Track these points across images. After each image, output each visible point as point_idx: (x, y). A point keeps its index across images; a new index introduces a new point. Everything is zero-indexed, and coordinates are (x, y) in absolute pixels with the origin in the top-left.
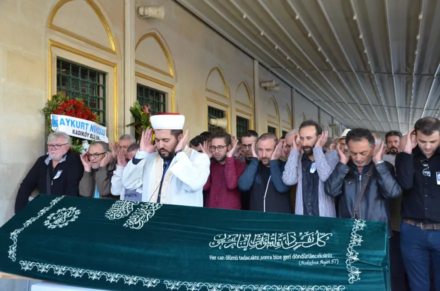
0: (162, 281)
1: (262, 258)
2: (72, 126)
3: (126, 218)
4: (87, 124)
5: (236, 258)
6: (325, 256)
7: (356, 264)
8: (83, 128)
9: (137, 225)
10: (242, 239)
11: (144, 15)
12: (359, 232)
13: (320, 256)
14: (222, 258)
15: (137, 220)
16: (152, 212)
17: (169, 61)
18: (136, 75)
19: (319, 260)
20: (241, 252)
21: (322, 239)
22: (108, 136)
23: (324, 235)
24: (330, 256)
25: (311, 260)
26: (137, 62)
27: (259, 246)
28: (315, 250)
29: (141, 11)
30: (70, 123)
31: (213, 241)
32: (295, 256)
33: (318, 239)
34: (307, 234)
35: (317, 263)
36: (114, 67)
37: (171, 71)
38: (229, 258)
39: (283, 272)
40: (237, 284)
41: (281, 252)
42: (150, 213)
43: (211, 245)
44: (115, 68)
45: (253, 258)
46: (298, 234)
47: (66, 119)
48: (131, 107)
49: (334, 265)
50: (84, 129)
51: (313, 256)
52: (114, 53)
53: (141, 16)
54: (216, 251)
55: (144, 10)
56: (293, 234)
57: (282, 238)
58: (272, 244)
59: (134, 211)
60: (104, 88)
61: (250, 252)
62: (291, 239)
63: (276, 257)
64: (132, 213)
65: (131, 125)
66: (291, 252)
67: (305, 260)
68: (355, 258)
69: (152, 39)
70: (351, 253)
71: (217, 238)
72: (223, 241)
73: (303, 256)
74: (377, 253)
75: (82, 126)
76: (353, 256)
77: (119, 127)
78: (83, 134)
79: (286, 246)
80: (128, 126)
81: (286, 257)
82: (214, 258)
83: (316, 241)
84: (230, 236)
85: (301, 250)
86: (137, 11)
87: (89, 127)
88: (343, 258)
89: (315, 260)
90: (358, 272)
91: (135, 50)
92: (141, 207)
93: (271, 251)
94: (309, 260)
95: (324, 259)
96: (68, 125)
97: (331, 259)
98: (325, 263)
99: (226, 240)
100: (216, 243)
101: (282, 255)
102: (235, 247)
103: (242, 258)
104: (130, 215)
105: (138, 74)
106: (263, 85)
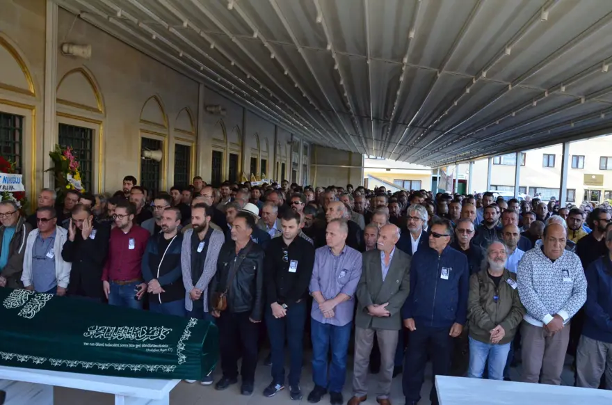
0: (48, 359)
1: (121, 346)
3: (22, 307)
5: (102, 345)
6: (163, 346)
7: (183, 352)
9: (29, 315)
10: (109, 330)
11: (68, 53)
12: (190, 329)
13: (160, 346)
14: (93, 344)
15: (30, 309)
16: (43, 302)
17: (98, 97)
18: (57, 115)
19: (159, 348)
20: (106, 341)
21: (164, 334)
22: (24, 182)
23: (167, 330)
24: (167, 346)
25: (154, 348)
26: (58, 100)
27: (119, 337)
28: (157, 342)
29: (65, 48)
31: (87, 331)
32: (144, 346)
33: (161, 334)
34: (155, 328)
35: (158, 351)
36: (32, 110)
37: (99, 106)
38: (98, 344)
39: (135, 356)
40: (103, 363)
41: (134, 342)
42: (42, 303)
43: (85, 335)
44: (34, 111)
45: (115, 345)
46: (149, 328)
48: (51, 152)
49: (169, 352)
51: (155, 346)
52: (33, 95)
53: (65, 53)
54: (88, 340)
55: (68, 48)
56: (145, 329)
57: (137, 331)
58: (128, 336)
59: (28, 301)
60: (20, 131)
61: (113, 341)
62: (143, 333)
63: (131, 346)
64: (26, 302)
65: (50, 170)
66: (141, 342)
67: (150, 348)
68: (183, 348)
69: (79, 75)
70: (181, 345)
71: (91, 329)
72: (94, 332)
73: (149, 346)
74: (197, 345)
76: (181, 347)
77: (38, 171)
79: (138, 338)
80: (46, 171)
81: (137, 346)
82: (87, 344)
83: (159, 335)
84: (100, 328)
85: (148, 342)
86: (61, 47)
88: (175, 348)
89: (157, 348)
90: (184, 357)
91: (57, 88)
92: (35, 297)
93: (128, 341)
94: (153, 348)
95: (163, 348)
97: (167, 348)
98: (164, 351)
99: (97, 331)
100: (89, 334)
101: (135, 344)
102: (103, 337)
103: (107, 345)
104: (25, 304)
105: (58, 114)
106: (208, 109)
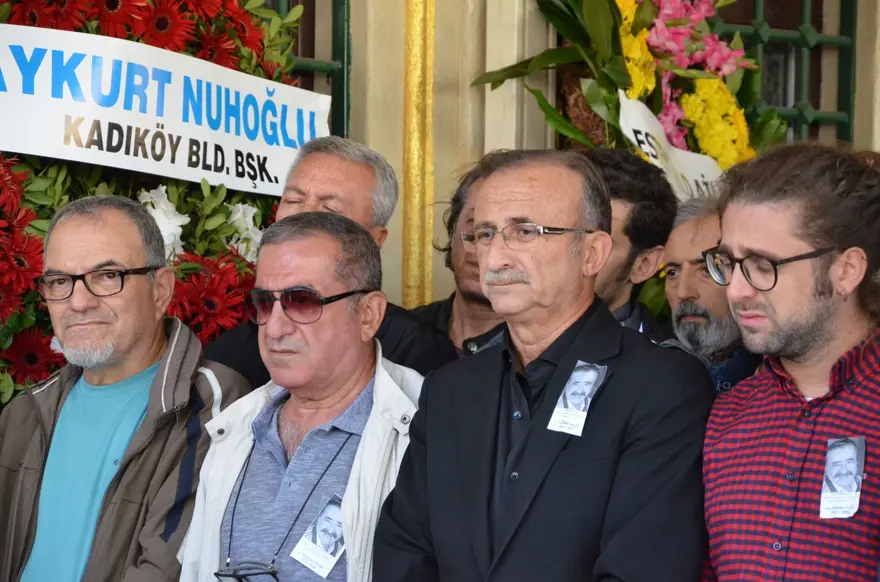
2: (57, 92)
4: (164, 77)
8: (136, 99)
30: (44, 75)
47: (17, 51)
50: (143, 109)
75: (131, 90)
78: (140, 143)
87: (175, 92)
96: (28, 88)
